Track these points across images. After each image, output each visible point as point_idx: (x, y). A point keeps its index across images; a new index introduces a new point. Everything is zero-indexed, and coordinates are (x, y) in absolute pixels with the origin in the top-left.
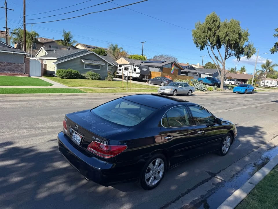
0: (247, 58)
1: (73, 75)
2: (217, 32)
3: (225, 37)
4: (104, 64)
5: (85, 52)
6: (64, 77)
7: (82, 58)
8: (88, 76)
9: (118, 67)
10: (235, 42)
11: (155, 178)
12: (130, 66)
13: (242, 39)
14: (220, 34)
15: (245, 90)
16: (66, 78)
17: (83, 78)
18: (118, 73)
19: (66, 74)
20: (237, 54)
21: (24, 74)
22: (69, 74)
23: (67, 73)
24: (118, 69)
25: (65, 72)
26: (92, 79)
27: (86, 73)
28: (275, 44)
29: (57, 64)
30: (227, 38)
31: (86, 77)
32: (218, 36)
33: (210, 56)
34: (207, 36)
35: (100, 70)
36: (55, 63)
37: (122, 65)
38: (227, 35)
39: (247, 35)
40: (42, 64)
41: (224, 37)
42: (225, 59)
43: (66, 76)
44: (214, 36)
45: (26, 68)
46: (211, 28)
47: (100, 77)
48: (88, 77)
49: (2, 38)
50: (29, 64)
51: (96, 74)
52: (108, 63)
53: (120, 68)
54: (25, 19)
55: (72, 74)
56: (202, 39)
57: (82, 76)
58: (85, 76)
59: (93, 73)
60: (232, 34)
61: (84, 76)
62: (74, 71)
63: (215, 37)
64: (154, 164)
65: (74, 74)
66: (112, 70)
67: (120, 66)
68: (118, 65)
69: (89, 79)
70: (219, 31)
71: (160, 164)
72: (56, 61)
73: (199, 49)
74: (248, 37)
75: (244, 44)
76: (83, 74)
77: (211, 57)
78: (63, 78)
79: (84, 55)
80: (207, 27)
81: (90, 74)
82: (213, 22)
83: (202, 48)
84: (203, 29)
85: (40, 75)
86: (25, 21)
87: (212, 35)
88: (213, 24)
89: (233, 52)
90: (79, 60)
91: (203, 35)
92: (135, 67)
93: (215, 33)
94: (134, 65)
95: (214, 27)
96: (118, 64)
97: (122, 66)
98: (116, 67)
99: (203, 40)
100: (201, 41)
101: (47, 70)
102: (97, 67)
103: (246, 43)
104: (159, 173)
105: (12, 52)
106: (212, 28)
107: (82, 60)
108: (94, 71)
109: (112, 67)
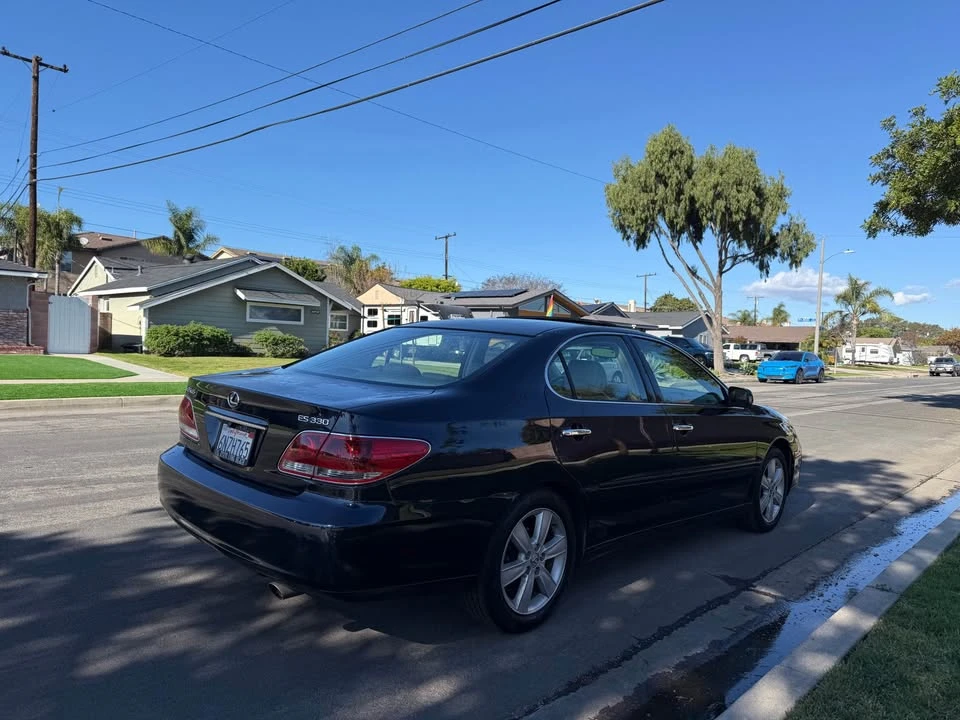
0: (791, 265)
1: (205, 342)
2: (687, 186)
3: (713, 202)
4: (317, 304)
5: (249, 265)
6: (173, 350)
7: (237, 284)
8: (259, 346)
9: (366, 314)
10: (744, 218)
11: (537, 590)
12: (406, 308)
13: (768, 207)
14: (696, 192)
15: (795, 369)
16: (182, 356)
17: (244, 352)
19: (181, 340)
20: (757, 254)
21: (28, 345)
22: (192, 339)
23: (183, 337)
24: (366, 321)
25: (177, 334)
26: (275, 357)
27: (254, 336)
28: (876, 205)
29: (150, 309)
30: (721, 204)
31: (255, 351)
32: (692, 200)
33: (671, 267)
34: (654, 202)
35: (302, 323)
36: (141, 304)
37: (379, 309)
38: (718, 196)
39: (782, 195)
40: (94, 311)
41: (709, 201)
42: (721, 273)
43: (180, 347)
44: (678, 200)
45: (35, 324)
46: (667, 175)
47: (303, 347)
48: (262, 351)
50: (47, 311)
51: (287, 336)
52: (331, 300)
53: (371, 318)
54: (34, 164)
55: (204, 339)
56: (639, 212)
57: (238, 347)
58: (252, 346)
59: (279, 334)
60: (734, 192)
61: (244, 348)
62: (208, 331)
63: (682, 204)
64: (530, 525)
65: (208, 339)
66: (345, 328)
67: (373, 312)
68: (366, 309)
69: (262, 355)
70: (694, 184)
71: (550, 536)
72: (147, 297)
73: (633, 247)
74: (787, 200)
75: (777, 223)
76: (241, 341)
77: (673, 271)
78: (170, 354)
79: (244, 274)
80: (654, 173)
81: (267, 339)
82: (671, 157)
83: (641, 241)
84: (642, 179)
85: (87, 349)
86: (34, 173)
87: (671, 198)
88: (672, 164)
89: (745, 250)
90: (227, 293)
91: (644, 199)
92: (423, 313)
93: (680, 192)
94: (419, 307)
95: (677, 173)
96: (364, 306)
97: (380, 312)
98: (357, 317)
99: (643, 216)
100: (637, 219)
102: (294, 314)
103: (782, 220)
104: (549, 565)
106: (670, 177)
107: (239, 293)
108: (281, 327)
109: (345, 317)
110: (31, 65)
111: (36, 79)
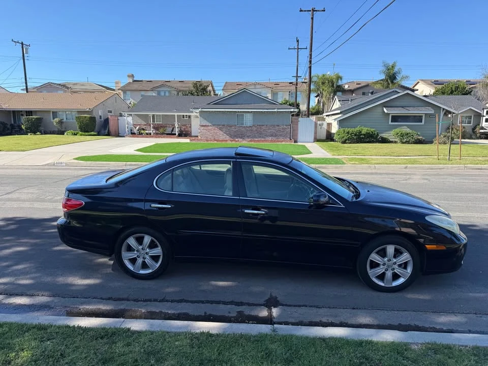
1: (362, 136)
4: (432, 112)
5: (393, 93)
6: (346, 140)
7: (385, 105)
8: (393, 137)
9: (485, 114)
16: (350, 143)
17: (384, 141)
18: (482, 128)
19: (350, 136)
21: (290, 139)
22: (355, 135)
23: (351, 134)
24: (484, 118)
25: (348, 133)
26: (403, 143)
27: (392, 132)
29: (340, 121)
31: (391, 140)
35: (423, 123)
36: (335, 119)
40: (316, 124)
43: (348, 139)
45: (294, 130)
47: (421, 137)
48: (395, 140)
49: (279, 93)
50: (298, 125)
51: (411, 131)
52: (444, 109)
54: (311, 58)
55: (361, 135)
57: (382, 138)
58: (389, 138)
59: (408, 130)
61: (386, 139)
62: (365, 130)
65: (364, 135)
66: (470, 123)
68: (485, 111)
69: (396, 142)
72: (340, 115)
76: (385, 135)
78: (344, 142)
79: (389, 99)
81: (398, 133)
85: (312, 140)
86: (310, 62)
90: (379, 110)
96: (483, 109)
98: (479, 116)
101: (332, 132)
102: (418, 119)
105: (276, 110)
107: (385, 110)
108: (408, 126)
109: (471, 116)
110: (310, 13)
111: (312, 18)
